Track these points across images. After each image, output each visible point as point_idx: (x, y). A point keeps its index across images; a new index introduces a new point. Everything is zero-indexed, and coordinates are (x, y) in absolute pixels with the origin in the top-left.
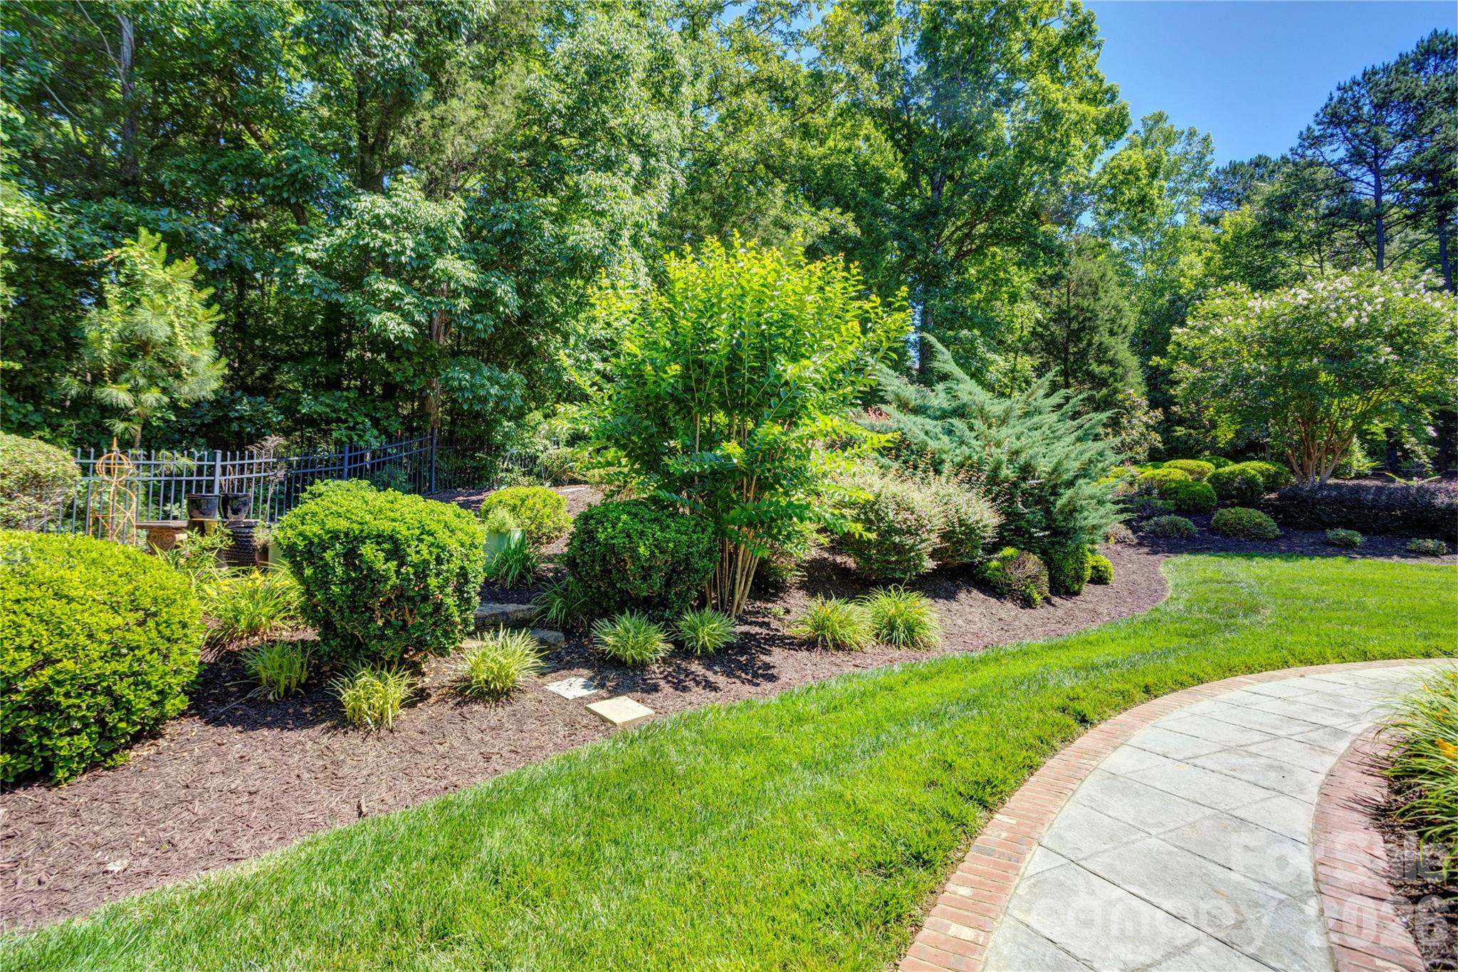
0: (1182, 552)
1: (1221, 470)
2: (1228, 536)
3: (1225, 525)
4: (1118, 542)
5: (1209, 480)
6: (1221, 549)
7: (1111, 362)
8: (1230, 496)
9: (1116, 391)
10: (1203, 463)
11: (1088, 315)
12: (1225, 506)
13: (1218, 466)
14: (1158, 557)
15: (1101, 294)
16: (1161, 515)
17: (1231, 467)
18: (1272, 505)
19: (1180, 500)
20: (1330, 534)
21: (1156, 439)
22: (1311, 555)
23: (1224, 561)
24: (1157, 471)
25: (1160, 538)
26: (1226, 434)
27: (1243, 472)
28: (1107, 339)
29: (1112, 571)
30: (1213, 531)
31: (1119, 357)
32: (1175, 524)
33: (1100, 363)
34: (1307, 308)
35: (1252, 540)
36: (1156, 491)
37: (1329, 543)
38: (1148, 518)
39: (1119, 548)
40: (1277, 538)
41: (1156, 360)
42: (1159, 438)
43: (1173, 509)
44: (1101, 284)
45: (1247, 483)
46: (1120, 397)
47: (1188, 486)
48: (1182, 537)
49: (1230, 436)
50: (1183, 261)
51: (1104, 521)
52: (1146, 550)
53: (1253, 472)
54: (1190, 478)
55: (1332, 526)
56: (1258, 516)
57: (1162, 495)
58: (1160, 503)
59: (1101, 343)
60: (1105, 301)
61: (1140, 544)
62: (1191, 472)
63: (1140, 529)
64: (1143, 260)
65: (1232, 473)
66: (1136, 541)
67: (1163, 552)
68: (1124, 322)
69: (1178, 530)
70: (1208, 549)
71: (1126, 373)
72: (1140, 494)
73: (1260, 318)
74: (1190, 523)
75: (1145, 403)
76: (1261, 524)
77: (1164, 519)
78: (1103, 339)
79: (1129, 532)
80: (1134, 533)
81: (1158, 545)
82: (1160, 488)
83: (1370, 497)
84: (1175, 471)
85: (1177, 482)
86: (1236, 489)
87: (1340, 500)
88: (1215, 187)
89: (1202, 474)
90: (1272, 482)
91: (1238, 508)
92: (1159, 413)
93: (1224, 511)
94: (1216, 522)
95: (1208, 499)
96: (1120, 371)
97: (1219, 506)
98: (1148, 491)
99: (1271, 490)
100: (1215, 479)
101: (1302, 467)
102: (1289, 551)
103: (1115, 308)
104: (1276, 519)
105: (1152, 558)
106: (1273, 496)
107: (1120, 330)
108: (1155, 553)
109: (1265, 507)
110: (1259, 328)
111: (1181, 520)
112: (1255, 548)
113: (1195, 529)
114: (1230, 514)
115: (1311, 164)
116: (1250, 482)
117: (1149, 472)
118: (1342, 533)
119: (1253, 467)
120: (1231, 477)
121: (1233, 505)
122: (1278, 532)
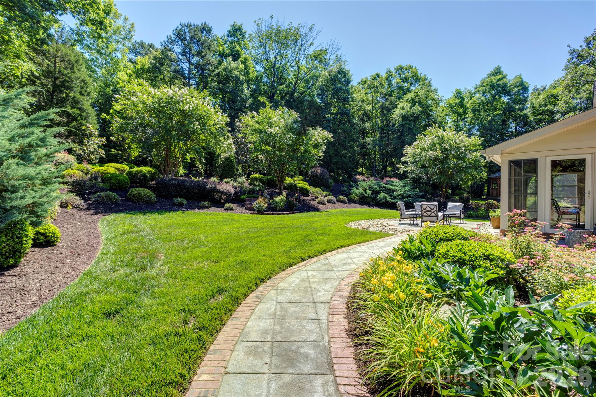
0: (112, 213)
1: (132, 170)
2: (135, 202)
3: (134, 196)
4: (74, 207)
5: (127, 174)
6: (132, 210)
7: (80, 109)
8: (135, 182)
9: (82, 125)
10: (124, 166)
11: (67, 79)
12: (134, 187)
13: (131, 168)
14: (98, 216)
15: (75, 70)
16: (102, 191)
17: (136, 169)
18: (153, 187)
19: (112, 183)
20: (175, 200)
21: (102, 152)
22: (169, 210)
23: (133, 217)
24: (101, 168)
25: (100, 204)
26: (135, 153)
27: (141, 171)
28: (78, 96)
29: (59, 235)
30: (128, 199)
31: (84, 107)
32: (108, 196)
33: (73, 108)
34: (172, 98)
35: (145, 204)
36: (100, 179)
37: (175, 204)
38: (95, 193)
39: (74, 212)
40: (156, 202)
41: (104, 116)
42: (104, 152)
43: (108, 188)
44: (76, 65)
45: (143, 176)
46: (84, 128)
47: (116, 176)
48: (112, 203)
49: (137, 154)
50: (120, 74)
51: (44, 200)
52: (91, 212)
53: (146, 172)
54: (118, 172)
55: (176, 197)
56: (148, 192)
57: (103, 180)
58: (101, 185)
59: (74, 97)
60: (77, 75)
61: (88, 209)
62: (118, 169)
63: (89, 199)
64: (100, 67)
65: (137, 171)
66: (86, 206)
67: (102, 212)
68: (89, 90)
69: (111, 200)
70: (125, 210)
71: (88, 116)
72: (90, 180)
73: (153, 97)
74: (117, 196)
75: (97, 133)
76: (149, 196)
77: (103, 194)
78: (76, 95)
79: (82, 201)
80: (85, 201)
81: (99, 209)
82: (102, 176)
83: (189, 184)
84: (110, 168)
85: (111, 174)
86: (138, 179)
87: (178, 185)
88: (134, 48)
89: (123, 171)
90: (153, 177)
91: (139, 188)
92: (104, 139)
93: (133, 189)
94: (130, 195)
95: (126, 183)
96: (84, 114)
97: (131, 187)
98: (95, 178)
99: (152, 180)
100: (129, 173)
101: (164, 170)
102: (160, 209)
103: (83, 81)
104: (154, 193)
105: (94, 217)
106: (154, 182)
107: (86, 94)
108: (96, 213)
109: (150, 188)
110: (153, 103)
111: (113, 194)
112: (147, 208)
113: (119, 199)
114: (136, 191)
115: (170, 50)
116: (144, 176)
117: (97, 168)
118: (180, 200)
119: (145, 169)
120: (137, 173)
121: (137, 187)
122: (156, 200)
